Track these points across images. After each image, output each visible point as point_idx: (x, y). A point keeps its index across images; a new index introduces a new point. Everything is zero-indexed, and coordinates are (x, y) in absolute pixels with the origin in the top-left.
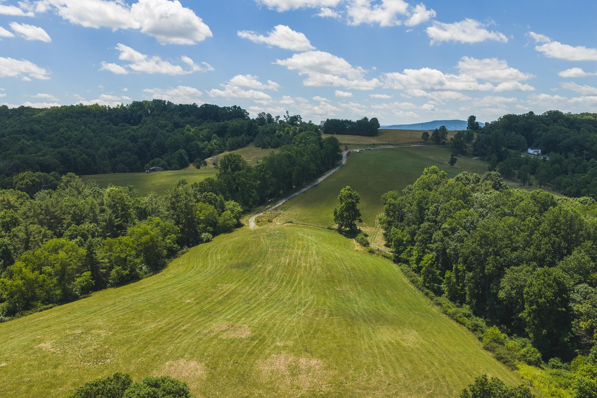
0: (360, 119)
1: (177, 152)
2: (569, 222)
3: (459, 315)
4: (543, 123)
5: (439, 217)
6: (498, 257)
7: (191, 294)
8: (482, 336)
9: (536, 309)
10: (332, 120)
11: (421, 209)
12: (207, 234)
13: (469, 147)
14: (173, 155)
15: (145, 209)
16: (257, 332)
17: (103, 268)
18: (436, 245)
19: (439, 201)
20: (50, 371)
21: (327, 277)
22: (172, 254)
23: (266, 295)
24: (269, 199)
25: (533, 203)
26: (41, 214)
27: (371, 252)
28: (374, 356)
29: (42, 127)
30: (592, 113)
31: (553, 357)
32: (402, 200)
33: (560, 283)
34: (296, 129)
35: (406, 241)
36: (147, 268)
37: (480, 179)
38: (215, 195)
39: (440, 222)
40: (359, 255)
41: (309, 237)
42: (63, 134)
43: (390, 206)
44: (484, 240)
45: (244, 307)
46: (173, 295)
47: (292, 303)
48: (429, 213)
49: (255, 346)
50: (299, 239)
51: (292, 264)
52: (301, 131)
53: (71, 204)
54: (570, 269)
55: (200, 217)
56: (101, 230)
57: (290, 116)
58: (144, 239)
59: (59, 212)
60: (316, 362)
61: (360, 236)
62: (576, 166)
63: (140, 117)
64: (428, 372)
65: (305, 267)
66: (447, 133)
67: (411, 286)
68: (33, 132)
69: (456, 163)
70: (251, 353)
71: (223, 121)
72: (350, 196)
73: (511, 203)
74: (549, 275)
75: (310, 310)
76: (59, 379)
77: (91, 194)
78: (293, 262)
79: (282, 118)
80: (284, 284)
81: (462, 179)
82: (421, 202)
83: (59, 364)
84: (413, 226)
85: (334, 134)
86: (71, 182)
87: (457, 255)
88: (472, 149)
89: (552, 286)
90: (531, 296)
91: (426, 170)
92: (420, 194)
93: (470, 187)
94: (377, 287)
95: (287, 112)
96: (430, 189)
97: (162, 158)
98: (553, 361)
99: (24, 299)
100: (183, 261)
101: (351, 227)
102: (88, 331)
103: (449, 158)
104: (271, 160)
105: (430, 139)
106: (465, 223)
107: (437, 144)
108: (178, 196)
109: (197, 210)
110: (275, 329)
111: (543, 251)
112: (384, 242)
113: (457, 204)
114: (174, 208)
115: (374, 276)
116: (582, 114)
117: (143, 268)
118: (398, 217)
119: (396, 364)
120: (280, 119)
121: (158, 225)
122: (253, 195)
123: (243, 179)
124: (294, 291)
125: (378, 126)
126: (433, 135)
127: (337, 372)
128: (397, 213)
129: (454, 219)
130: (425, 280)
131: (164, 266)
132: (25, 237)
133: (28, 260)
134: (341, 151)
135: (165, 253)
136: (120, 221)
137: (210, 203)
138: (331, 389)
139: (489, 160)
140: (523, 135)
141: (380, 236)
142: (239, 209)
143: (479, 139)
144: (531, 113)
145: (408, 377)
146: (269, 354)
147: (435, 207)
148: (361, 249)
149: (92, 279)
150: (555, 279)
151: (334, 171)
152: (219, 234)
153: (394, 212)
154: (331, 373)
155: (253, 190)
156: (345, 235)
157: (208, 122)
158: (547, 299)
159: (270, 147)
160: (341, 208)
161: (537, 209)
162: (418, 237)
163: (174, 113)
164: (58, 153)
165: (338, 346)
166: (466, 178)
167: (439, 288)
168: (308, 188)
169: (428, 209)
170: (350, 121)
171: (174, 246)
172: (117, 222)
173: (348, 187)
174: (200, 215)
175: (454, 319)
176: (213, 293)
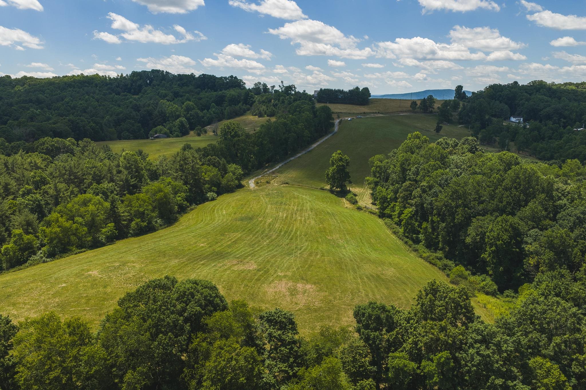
0: (351, 88)
1: (178, 120)
2: (527, 179)
3: (431, 258)
4: (526, 92)
5: (419, 176)
6: (466, 209)
7: (203, 240)
8: (449, 273)
9: (494, 250)
10: (325, 89)
11: (404, 171)
12: (212, 193)
13: (455, 115)
14: (174, 123)
15: (156, 171)
16: (262, 266)
17: (124, 220)
18: (415, 200)
19: (420, 162)
20: (101, 289)
21: (320, 228)
22: (183, 210)
23: (267, 241)
24: (266, 164)
25: (499, 163)
26: (65, 174)
27: (359, 209)
28: (358, 284)
29: (46, 97)
30: (575, 83)
31: (508, 289)
32: (388, 163)
33: (515, 228)
34: (291, 98)
35: (390, 198)
36: (162, 221)
37: (458, 144)
38: (218, 159)
39: (420, 181)
40: (348, 211)
41: (304, 196)
42: (68, 103)
43: (377, 168)
44: (456, 195)
45: (249, 250)
46: (188, 241)
47: (290, 247)
48: (410, 174)
49: (261, 275)
50: (295, 198)
51: (289, 218)
52: (295, 100)
53: (91, 166)
54: (525, 217)
55: (205, 178)
56: (118, 189)
57: (285, 86)
58: (160, 195)
59: (81, 172)
60: (310, 286)
61: (349, 196)
62: (553, 133)
63: (140, 87)
64: (401, 295)
65: (301, 220)
66: (434, 102)
67: (394, 237)
68: (39, 102)
69: (442, 130)
70: (258, 280)
71: (221, 91)
72: (341, 160)
73: (481, 163)
74: (507, 222)
75: (305, 253)
76: (109, 295)
77: (106, 158)
78: (289, 216)
79: (277, 88)
80: (282, 233)
81: (442, 143)
82: (404, 164)
83: (107, 285)
84: (397, 185)
85: (326, 103)
86: (87, 146)
87: (432, 208)
88: (457, 117)
89: (508, 231)
90: (491, 240)
91: (409, 135)
92: (403, 156)
93: (449, 150)
94: (363, 237)
95: (282, 82)
96: (412, 153)
97: (164, 126)
98: (507, 292)
99: (62, 244)
100: (192, 216)
101: (342, 188)
102: (124, 264)
103: (435, 125)
104: (267, 127)
105: (418, 108)
106: (440, 180)
107: (425, 113)
108: (185, 159)
109: (203, 172)
110: (277, 264)
111: (504, 203)
112: (371, 201)
113: (434, 165)
114: (182, 170)
115: (361, 228)
116: (566, 84)
117: (158, 221)
118: (384, 178)
119: (376, 290)
120: (275, 89)
121: (169, 183)
122: (251, 160)
123: (243, 145)
124: (292, 239)
125: (369, 95)
126: (421, 104)
127: (327, 294)
128: (383, 174)
129: (431, 178)
130: (405, 230)
131: (176, 220)
132: (55, 193)
133: (62, 212)
134: (333, 119)
135: (176, 209)
136: (135, 181)
137: (214, 166)
138: (322, 305)
139: (472, 128)
140: (506, 104)
141: (368, 196)
142: (240, 171)
143: (464, 107)
144: (516, 83)
145: (384, 298)
146: (273, 281)
147: (416, 168)
148: (350, 207)
149: (116, 229)
150: (511, 225)
151: (326, 138)
152: (223, 194)
153: (381, 174)
154: (323, 294)
155: (252, 156)
156: (336, 195)
157: (206, 92)
158: (504, 242)
159: (266, 116)
160: (333, 170)
161: (502, 168)
162: (400, 195)
163: (172, 83)
164: (69, 120)
165: (328, 276)
166: (446, 143)
167: (417, 238)
168: (302, 154)
169: (410, 170)
170: (343, 90)
171: (184, 203)
172: (133, 181)
173: (339, 151)
174: (206, 176)
175: (428, 262)
176: (222, 240)
